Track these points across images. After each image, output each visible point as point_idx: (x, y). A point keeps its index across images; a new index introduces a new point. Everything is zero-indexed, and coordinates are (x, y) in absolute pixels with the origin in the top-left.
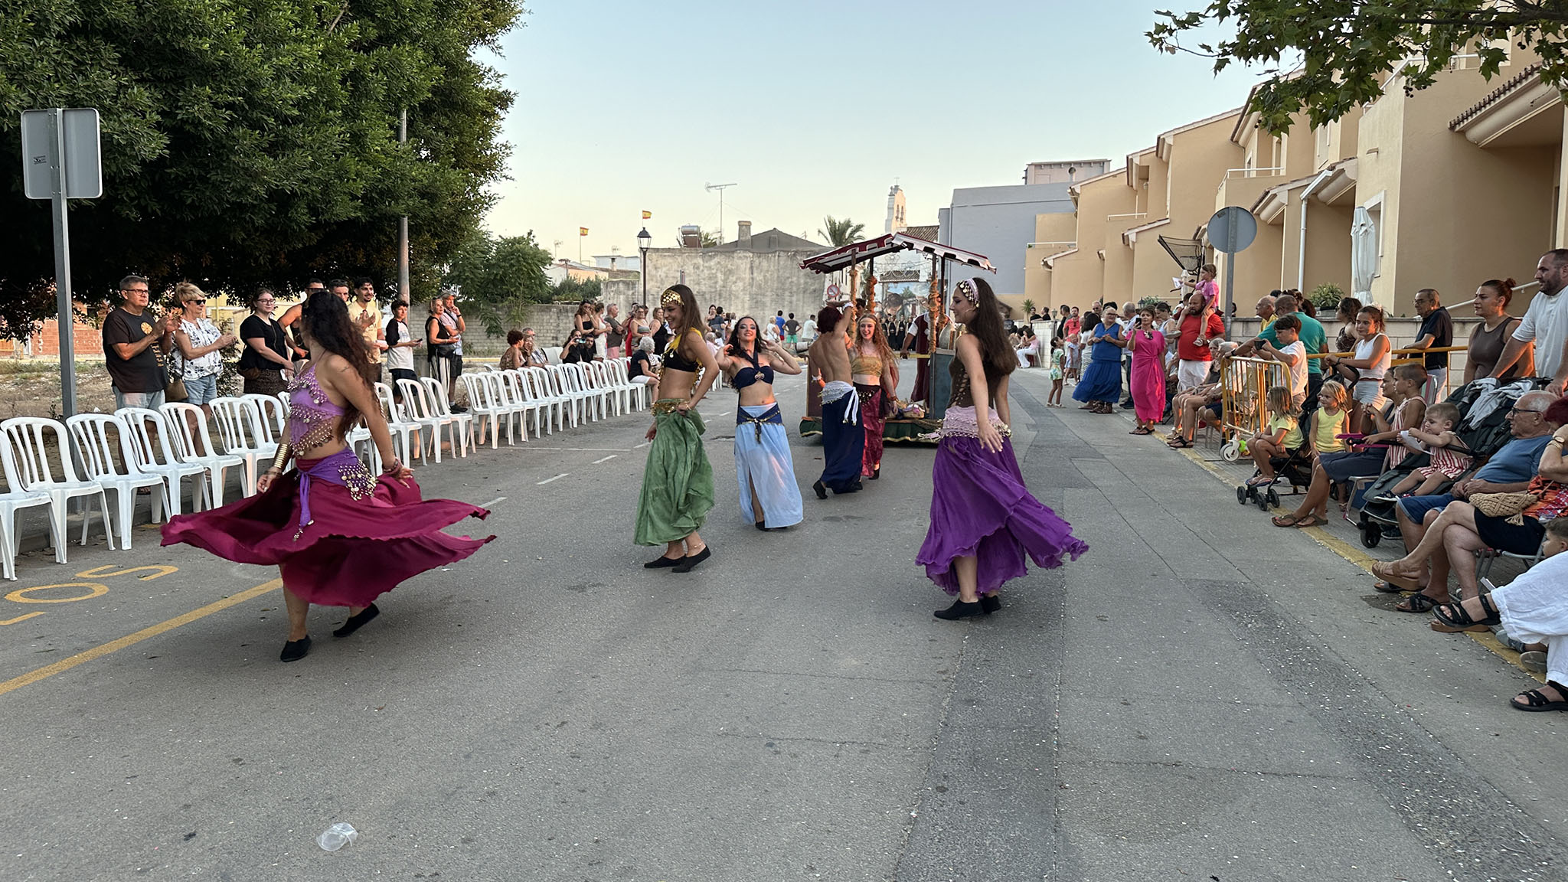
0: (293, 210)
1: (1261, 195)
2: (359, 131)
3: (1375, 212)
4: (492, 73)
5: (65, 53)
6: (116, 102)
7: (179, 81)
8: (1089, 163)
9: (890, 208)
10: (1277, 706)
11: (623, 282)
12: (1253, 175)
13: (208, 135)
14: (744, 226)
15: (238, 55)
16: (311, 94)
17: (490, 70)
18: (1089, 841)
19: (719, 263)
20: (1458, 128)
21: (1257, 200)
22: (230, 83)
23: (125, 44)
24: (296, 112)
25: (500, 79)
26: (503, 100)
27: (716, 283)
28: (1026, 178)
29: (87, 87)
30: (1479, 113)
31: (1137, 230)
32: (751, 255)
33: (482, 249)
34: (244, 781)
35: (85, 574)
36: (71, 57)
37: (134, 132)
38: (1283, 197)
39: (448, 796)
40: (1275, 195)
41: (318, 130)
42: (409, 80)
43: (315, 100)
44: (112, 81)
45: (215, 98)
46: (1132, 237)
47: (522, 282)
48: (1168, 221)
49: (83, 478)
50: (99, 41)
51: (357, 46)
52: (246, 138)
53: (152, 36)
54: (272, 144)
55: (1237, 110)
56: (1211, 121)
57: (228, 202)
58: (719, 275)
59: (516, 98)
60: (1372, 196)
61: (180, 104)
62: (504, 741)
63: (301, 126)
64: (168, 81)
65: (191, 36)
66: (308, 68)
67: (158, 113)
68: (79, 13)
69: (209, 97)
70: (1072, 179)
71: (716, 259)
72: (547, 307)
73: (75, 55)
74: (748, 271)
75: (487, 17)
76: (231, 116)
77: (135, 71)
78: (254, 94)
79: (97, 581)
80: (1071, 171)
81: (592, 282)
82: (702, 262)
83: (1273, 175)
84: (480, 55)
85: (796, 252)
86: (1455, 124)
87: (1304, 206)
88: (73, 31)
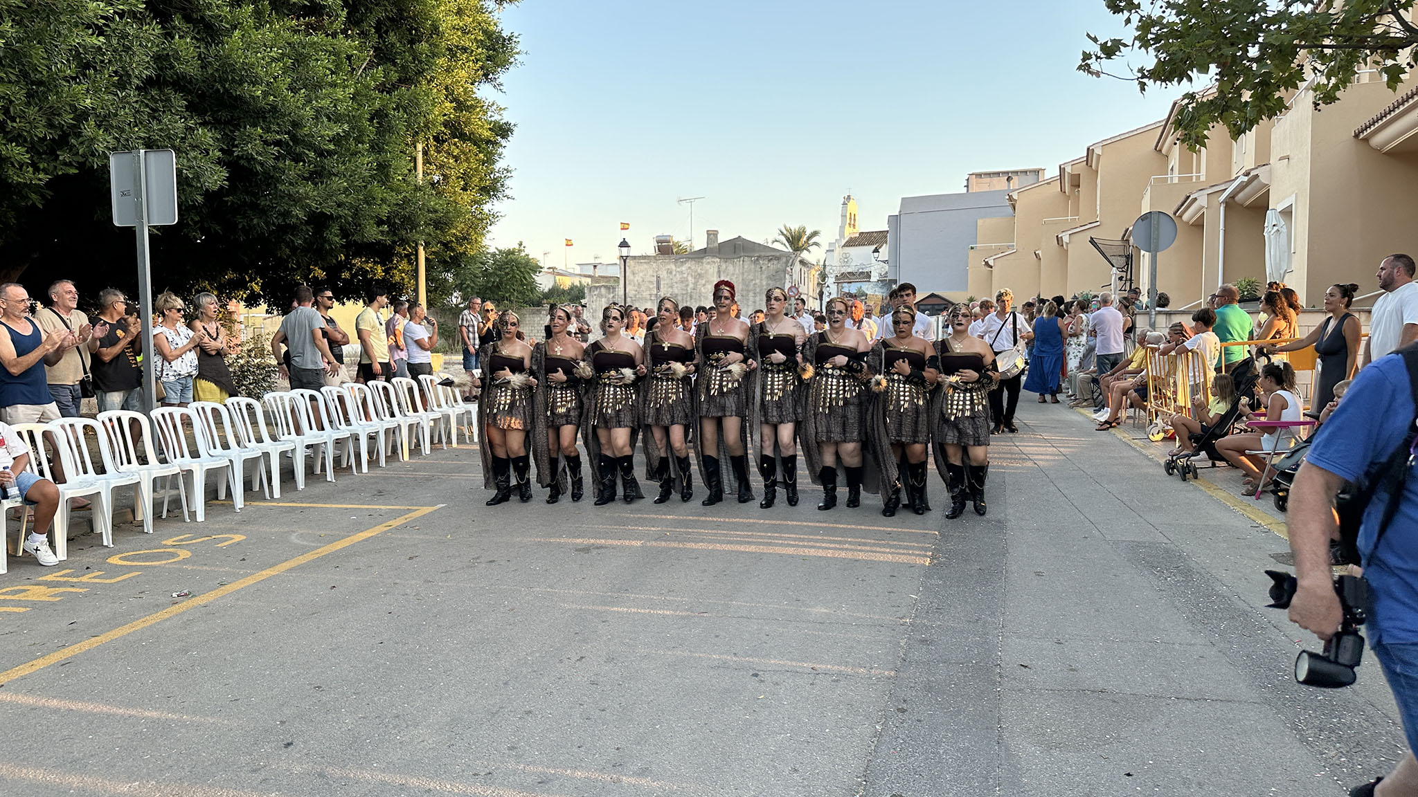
0: (328, 231)
1: (1182, 199)
2: (384, 161)
3: (1287, 213)
4: (495, 107)
5: (142, 102)
6: (184, 142)
7: (235, 124)
8: (1025, 172)
9: (844, 216)
10: (1191, 645)
11: (605, 287)
12: (1176, 181)
13: (259, 168)
14: (712, 235)
15: (284, 100)
16: (344, 131)
17: (493, 104)
18: (1028, 752)
19: (689, 268)
20: (1362, 136)
21: (1180, 203)
22: (278, 124)
23: (190, 92)
24: (332, 147)
25: (502, 112)
26: (503, 131)
27: (687, 285)
28: (967, 186)
29: (161, 130)
30: (1380, 122)
31: (1070, 232)
32: (718, 260)
33: (481, 260)
34: (325, 703)
35: (169, 542)
36: (147, 106)
37: (199, 167)
38: (1202, 200)
39: (494, 714)
40: (1196, 199)
41: (350, 161)
42: (425, 116)
43: (347, 134)
44: (180, 125)
45: (265, 136)
46: (1066, 239)
47: (515, 288)
48: (1098, 223)
50: (170, 91)
51: (382, 88)
52: (292, 170)
53: (213, 86)
54: (311, 173)
55: (1159, 122)
56: (1136, 133)
57: (274, 224)
58: (690, 278)
59: (515, 129)
60: (1283, 199)
61: (236, 142)
62: (535, 671)
63: (335, 157)
64: (226, 123)
65: (246, 85)
66: (341, 108)
67: (219, 151)
68: (153, 68)
69: (261, 137)
70: (1009, 186)
71: (688, 265)
72: (537, 310)
73: (150, 104)
74: (715, 274)
75: (489, 58)
76: (279, 152)
77: (198, 115)
78: (297, 132)
79: (180, 546)
80: (1009, 179)
81: (577, 287)
82: (673, 267)
83: (1194, 180)
84: (484, 92)
85: (759, 257)
86: (1359, 133)
87: (1222, 208)
88: (149, 82)
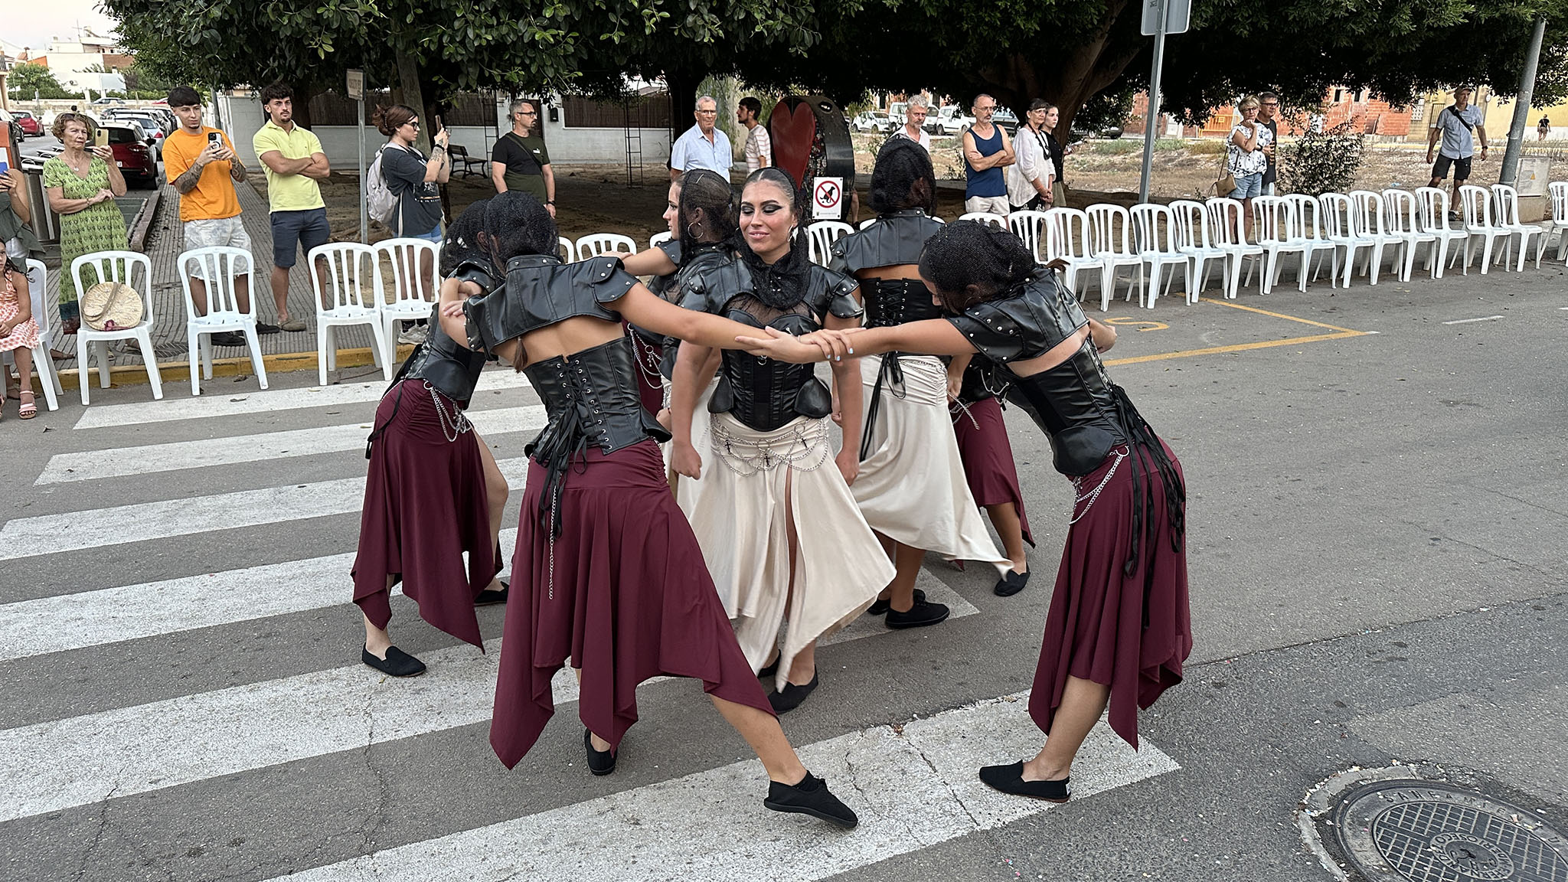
49: (1133, 252)
